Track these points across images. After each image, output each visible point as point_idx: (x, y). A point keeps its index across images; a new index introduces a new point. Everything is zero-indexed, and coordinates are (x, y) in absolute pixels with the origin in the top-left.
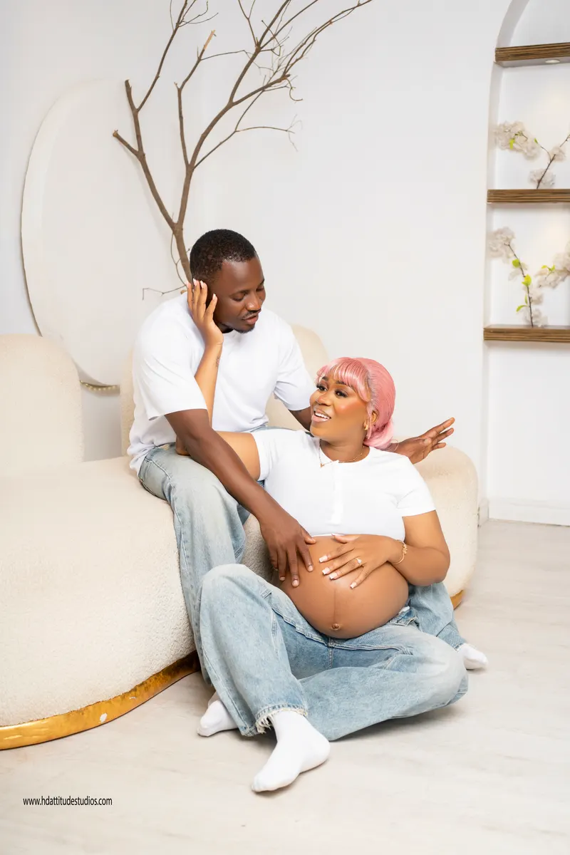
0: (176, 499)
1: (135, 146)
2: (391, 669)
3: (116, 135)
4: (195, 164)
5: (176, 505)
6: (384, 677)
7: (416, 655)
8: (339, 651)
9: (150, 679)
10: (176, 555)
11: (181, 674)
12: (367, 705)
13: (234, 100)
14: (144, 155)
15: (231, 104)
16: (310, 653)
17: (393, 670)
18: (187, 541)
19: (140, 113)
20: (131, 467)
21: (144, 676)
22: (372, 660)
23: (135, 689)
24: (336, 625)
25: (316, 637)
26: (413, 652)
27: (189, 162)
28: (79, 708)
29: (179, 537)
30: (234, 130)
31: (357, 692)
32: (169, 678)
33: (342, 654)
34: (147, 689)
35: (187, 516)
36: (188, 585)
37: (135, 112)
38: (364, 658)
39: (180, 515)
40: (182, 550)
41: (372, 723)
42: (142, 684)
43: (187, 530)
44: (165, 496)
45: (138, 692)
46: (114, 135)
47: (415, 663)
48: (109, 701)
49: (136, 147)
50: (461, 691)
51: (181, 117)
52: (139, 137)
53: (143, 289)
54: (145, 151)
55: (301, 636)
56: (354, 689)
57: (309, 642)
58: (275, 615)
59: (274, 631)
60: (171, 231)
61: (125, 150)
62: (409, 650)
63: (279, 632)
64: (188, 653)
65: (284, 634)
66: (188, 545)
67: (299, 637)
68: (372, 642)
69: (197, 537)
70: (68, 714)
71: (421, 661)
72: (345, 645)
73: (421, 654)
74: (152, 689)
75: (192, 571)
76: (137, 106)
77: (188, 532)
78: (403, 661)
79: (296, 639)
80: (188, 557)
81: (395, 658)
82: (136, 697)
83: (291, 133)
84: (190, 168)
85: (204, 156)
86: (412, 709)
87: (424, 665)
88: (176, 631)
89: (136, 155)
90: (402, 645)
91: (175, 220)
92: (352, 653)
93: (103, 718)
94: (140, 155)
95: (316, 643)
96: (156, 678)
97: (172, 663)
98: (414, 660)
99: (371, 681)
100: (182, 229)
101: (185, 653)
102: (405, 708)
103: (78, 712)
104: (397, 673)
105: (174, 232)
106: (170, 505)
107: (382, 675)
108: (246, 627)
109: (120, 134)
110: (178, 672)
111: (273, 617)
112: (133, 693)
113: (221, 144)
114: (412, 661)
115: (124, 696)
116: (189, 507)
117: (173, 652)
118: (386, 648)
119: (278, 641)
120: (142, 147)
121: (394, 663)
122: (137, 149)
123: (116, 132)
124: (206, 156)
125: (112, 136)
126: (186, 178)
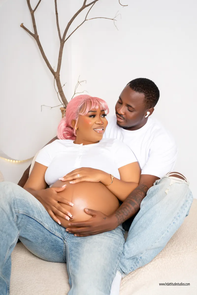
3: (22, 26)
4: (65, 39)
14: (38, 36)
15: (84, 6)
19: (35, 13)
25: (57, 234)
27: (62, 38)
30: (84, 20)
37: (32, 12)
49: (33, 32)
51: (57, 14)
52: (35, 26)
53: (41, 106)
54: (38, 34)
55: (46, 230)
60: (53, 77)
76: (33, 9)
83: (115, 21)
84: (63, 41)
89: (33, 36)
91: (55, 70)
94: (36, 36)
95: (57, 237)
100: (59, 75)
105: (55, 77)
109: (24, 25)
113: (78, 27)
120: (37, 32)
122: (34, 33)
123: (22, 24)
124: (71, 35)
125: (20, 27)
126: (61, 47)
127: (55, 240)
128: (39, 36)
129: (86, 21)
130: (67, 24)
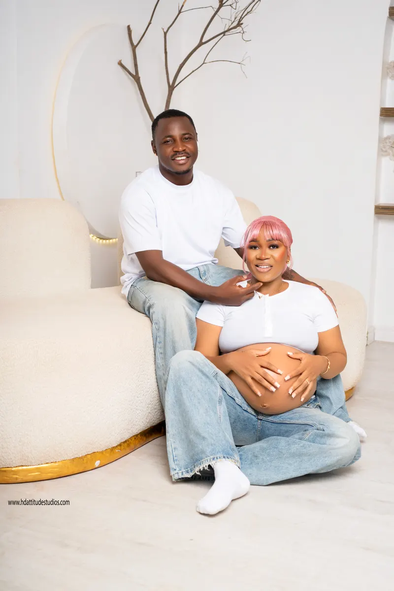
0: (154, 312)
1: (133, 72)
2: (308, 440)
3: (120, 64)
4: (175, 85)
5: (155, 317)
6: (303, 446)
7: (327, 432)
8: (266, 422)
9: (131, 438)
10: (152, 352)
11: (154, 436)
12: (290, 464)
13: (203, 41)
14: (139, 78)
15: (201, 44)
16: (244, 421)
17: (310, 441)
18: (161, 342)
19: (137, 48)
20: (122, 292)
21: (127, 436)
22: (292, 431)
23: (120, 445)
24: (265, 404)
25: (250, 410)
26: (325, 429)
27: (171, 83)
28: (81, 456)
29: (155, 339)
30: (203, 62)
31: (284, 455)
32: (145, 438)
33: (269, 425)
34: (129, 445)
35: (162, 325)
36: (160, 373)
37: (134, 48)
38: (286, 430)
39: (156, 323)
40: (157, 348)
41: (293, 477)
42: (125, 442)
43: (161, 334)
44: (146, 311)
45: (122, 447)
46: (119, 64)
47: (326, 437)
48: (102, 452)
50: (356, 456)
51: (166, 53)
52: (136, 65)
54: (140, 75)
55: (239, 407)
56: (282, 452)
57: (245, 413)
58: (221, 389)
59: (220, 402)
61: (126, 74)
62: (321, 427)
63: (224, 403)
64: (159, 422)
65: (227, 403)
66: (162, 345)
67: (238, 407)
68: (291, 419)
69: (168, 339)
70: (73, 459)
71: (330, 436)
72: (270, 418)
73: (331, 431)
74: (132, 446)
75: (164, 364)
76: (135, 44)
77: (162, 336)
78: (317, 435)
79: (235, 408)
80: (161, 353)
81: (311, 432)
82: (120, 450)
83: (243, 66)
84: (171, 88)
85: (181, 80)
86: (322, 469)
87: (332, 438)
88: (150, 406)
89: (134, 78)
90: (315, 422)
92: (276, 425)
93: (97, 463)
94: (137, 78)
95: (249, 414)
96: (135, 438)
97: (147, 428)
98: (325, 435)
99: (294, 448)
101: (156, 422)
102: (318, 468)
103: (80, 458)
104: (313, 444)
106: (149, 317)
107: (302, 445)
108: (199, 399)
109: (122, 62)
110: (151, 435)
111: (220, 391)
112: (119, 447)
113: (193, 71)
114: (323, 434)
115: (113, 448)
116: (163, 319)
117: (148, 421)
118: (302, 423)
119: (222, 409)
120: (138, 73)
121: (310, 436)
122: (134, 74)
123: (120, 61)
124: (183, 80)
125: (117, 64)
126: (168, 95)
127: (248, 418)
128: (141, 79)
129: (204, 64)
130: (179, 65)
